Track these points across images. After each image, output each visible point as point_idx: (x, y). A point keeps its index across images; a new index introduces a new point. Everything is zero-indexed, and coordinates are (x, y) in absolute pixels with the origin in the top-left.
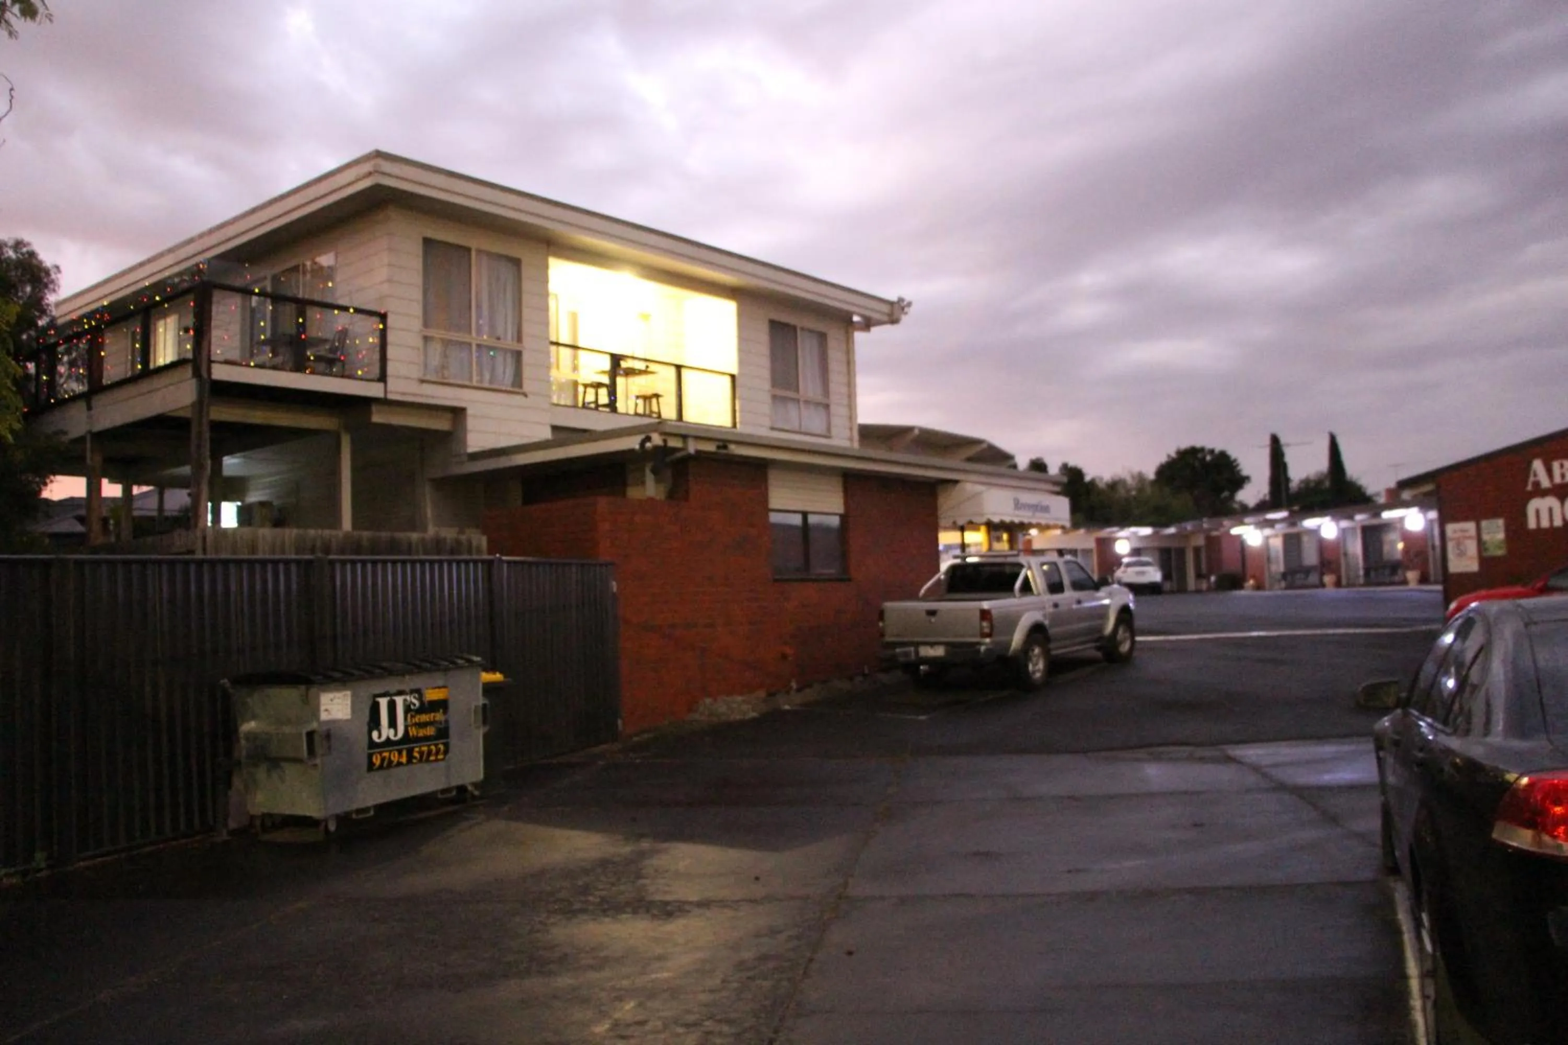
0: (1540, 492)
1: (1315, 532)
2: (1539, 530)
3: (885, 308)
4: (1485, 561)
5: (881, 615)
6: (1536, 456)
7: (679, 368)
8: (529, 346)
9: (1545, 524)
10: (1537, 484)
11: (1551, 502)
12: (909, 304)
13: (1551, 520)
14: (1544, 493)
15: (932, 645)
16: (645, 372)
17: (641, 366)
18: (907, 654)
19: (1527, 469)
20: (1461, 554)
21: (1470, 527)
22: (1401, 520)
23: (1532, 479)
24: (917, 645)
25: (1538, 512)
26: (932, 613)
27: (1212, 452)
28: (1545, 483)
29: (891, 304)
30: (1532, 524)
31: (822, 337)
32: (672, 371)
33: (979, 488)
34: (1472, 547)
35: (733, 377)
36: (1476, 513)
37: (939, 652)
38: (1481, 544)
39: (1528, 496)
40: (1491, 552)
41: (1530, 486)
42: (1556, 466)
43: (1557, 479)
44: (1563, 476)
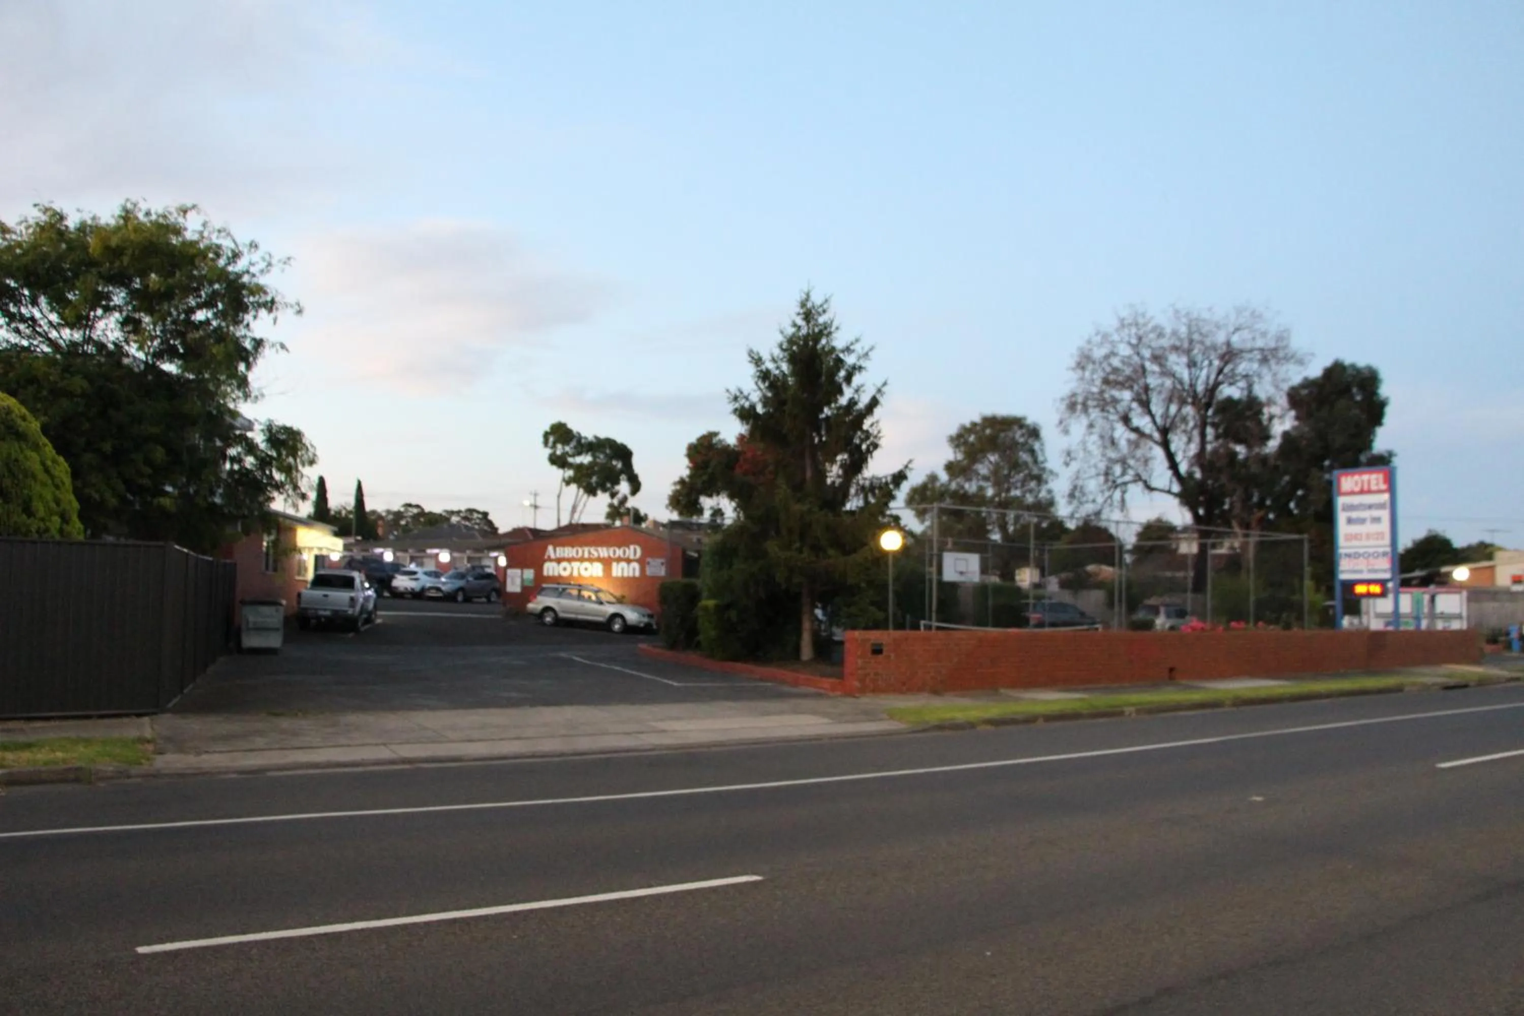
0: (550, 560)
2: (548, 577)
4: (524, 588)
6: (549, 539)
9: (551, 574)
10: (549, 557)
11: (554, 564)
13: (553, 572)
14: (551, 559)
15: (325, 610)
19: (545, 545)
20: (513, 583)
21: (518, 572)
23: (547, 551)
24: (316, 610)
25: (548, 569)
26: (326, 596)
28: (553, 556)
30: (545, 573)
34: (518, 581)
36: (523, 565)
37: (328, 613)
38: (523, 580)
39: (545, 561)
40: (527, 584)
41: (546, 557)
42: (558, 549)
43: (558, 555)
44: (560, 554)
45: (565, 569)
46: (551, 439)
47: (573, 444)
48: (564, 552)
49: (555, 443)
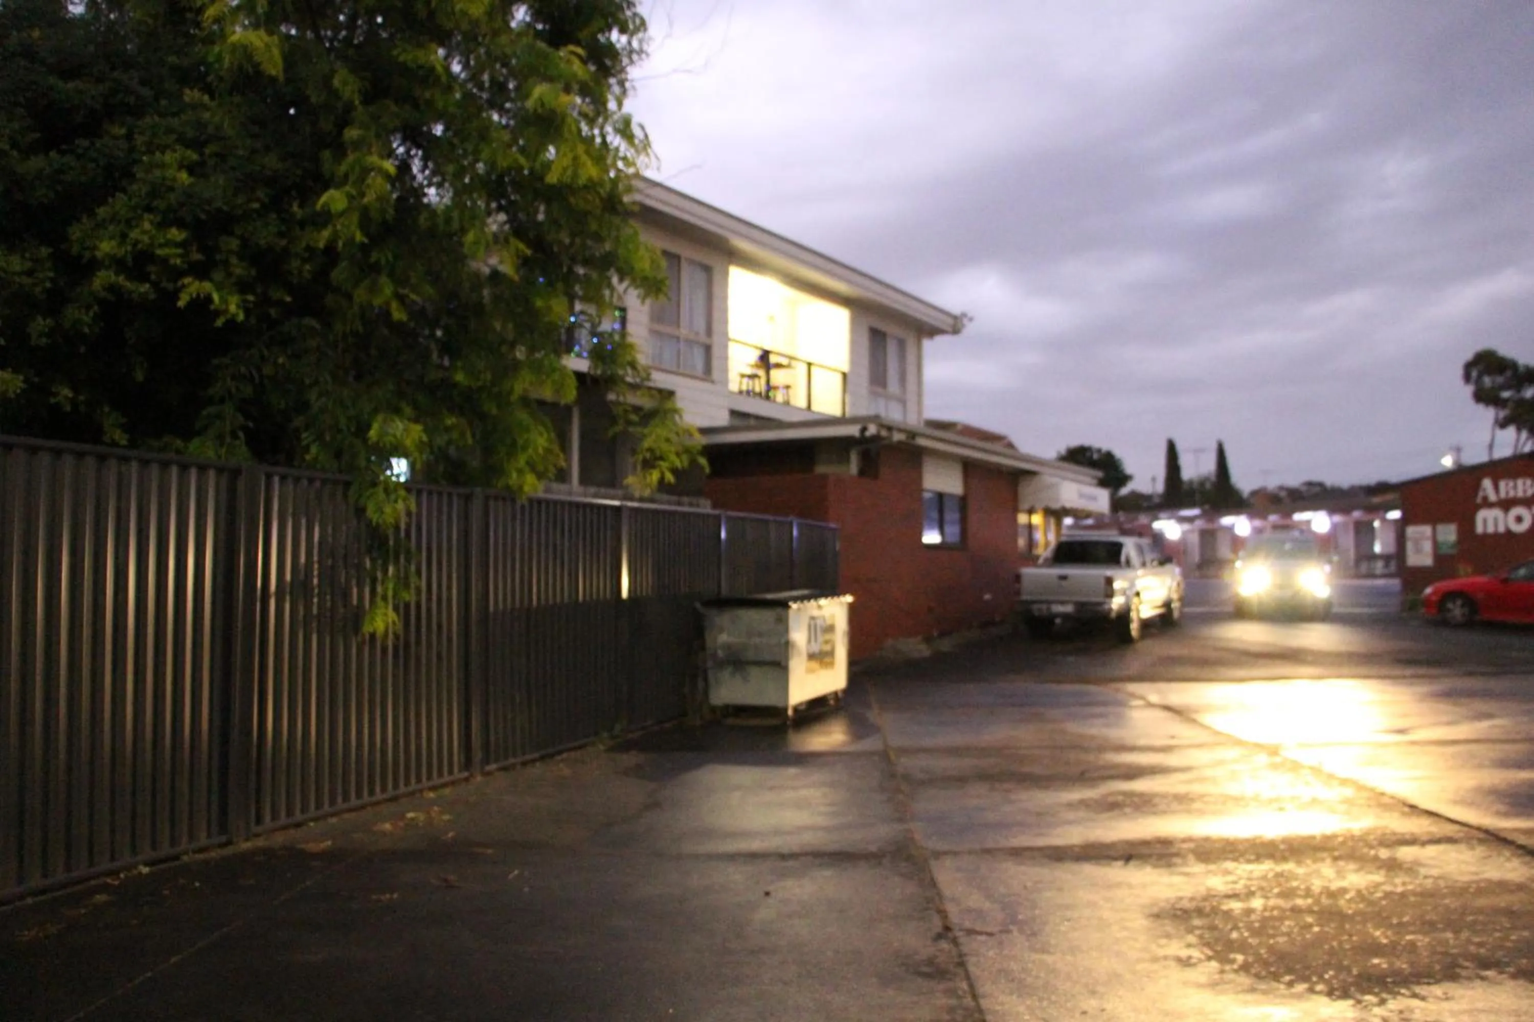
0: (1487, 504)
1: (1230, 529)
2: (1485, 536)
3: (950, 321)
4: (1439, 557)
5: (1018, 578)
6: (1485, 475)
7: (809, 364)
8: (716, 340)
9: (1491, 529)
10: (1485, 498)
11: (1497, 513)
12: (971, 319)
13: (1496, 525)
14: (1490, 505)
15: (1062, 603)
16: (788, 366)
17: (784, 361)
18: (1040, 610)
19: (1477, 486)
20: (1418, 551)
21: (1427, 530)
22: (1308, 522)
23: (1481, 494)
24: (1049, 602)
25: (1485, 521)
26: (1063, 578)
27: (1099, 451)
28: (1492, 497)
29: (955, 318)
30: (1479, 529)
31: (901, 344)
32: (805, 367)
33: (1054, 480)
34: (1428, 546)
35: (845, 375)
36: (1433, 519)
37: (1069, 609)
38: (1436, 544)
39: (1478, 507)
40: (1445, 550)
41: (1479, 500)
42: (1502, 484)
43: (1503, 495)
44: (1507, 493)
45: (1519, 519)
46: (1474, 374)
47: (1509, 373)
48: (1515, 487)
49: (1480, 377)
